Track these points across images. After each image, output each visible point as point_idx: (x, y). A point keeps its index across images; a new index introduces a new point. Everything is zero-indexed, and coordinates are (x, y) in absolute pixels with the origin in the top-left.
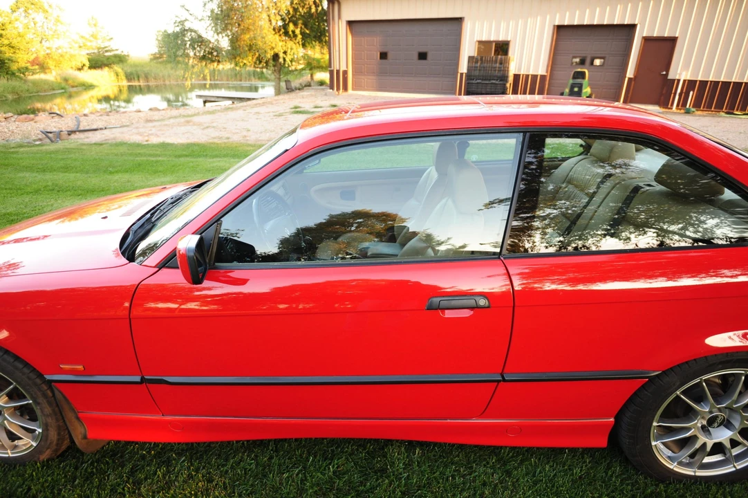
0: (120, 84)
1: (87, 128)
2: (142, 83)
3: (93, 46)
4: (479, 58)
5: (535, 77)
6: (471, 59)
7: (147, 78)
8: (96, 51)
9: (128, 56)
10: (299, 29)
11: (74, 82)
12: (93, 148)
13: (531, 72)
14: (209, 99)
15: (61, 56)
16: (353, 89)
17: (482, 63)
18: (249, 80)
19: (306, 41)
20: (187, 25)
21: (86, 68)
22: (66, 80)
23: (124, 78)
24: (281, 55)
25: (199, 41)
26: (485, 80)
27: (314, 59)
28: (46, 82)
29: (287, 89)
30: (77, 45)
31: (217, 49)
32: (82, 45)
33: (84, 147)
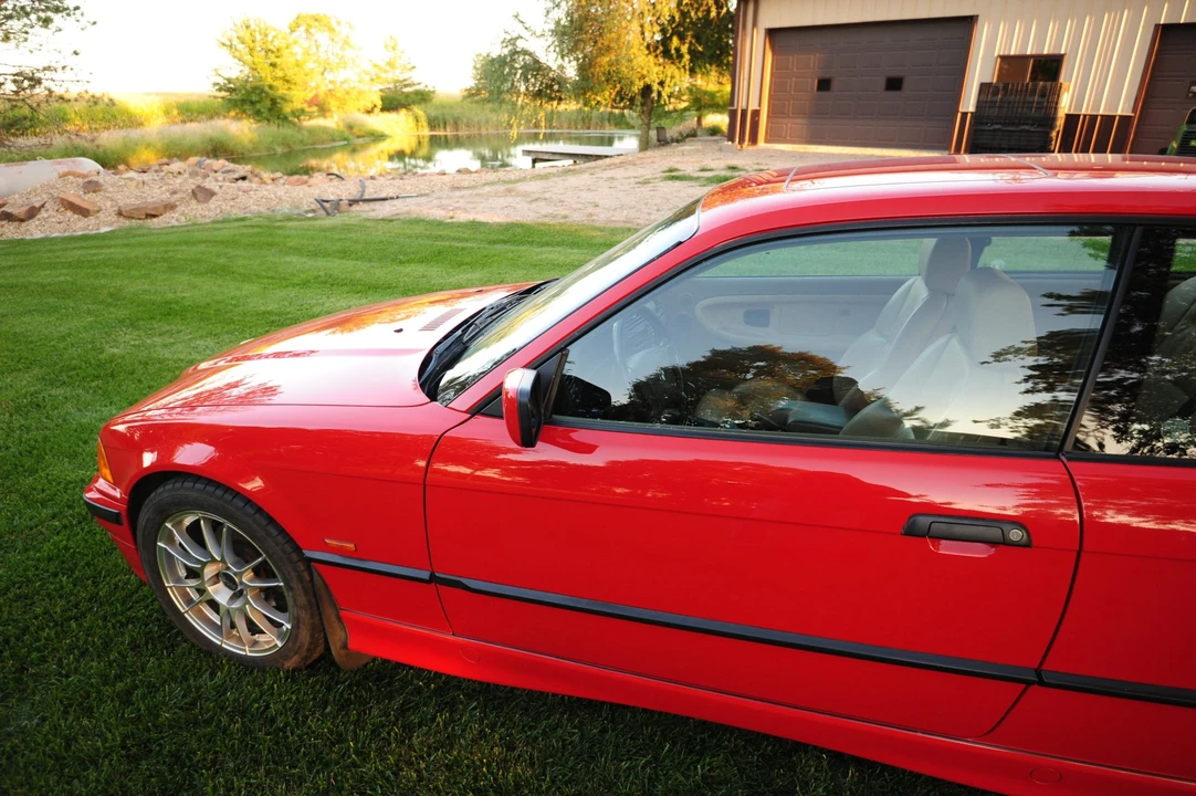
0: (420, 133)
1: (375, 196)
2: (449, 132)
3: (389, 79)
4: (1001, 86)
5: (1108, 119)
6: (984, 87)
7: (456, 125)
8: (392, 86)
9: (433, 92)
10: (687, 46)
11: (360, 130)
12: (380, 226)
13: (1103, 111)
14: (541, 156)
15: (347, 93)
16: (767, 141)
17: (1005, 95)
18: (602, 127)
19: (697, 62)
20: (520, 45)
21: (377, 110)
22: (350, 127)
23: (425, 124)
24: (655, 87)
25: (536, 68)
26: (1009, 124)
27: (705, 93)
28: (325, 130)
29: (659, 140)
30: (368, 78)
31: (560, 81)
32: (374, 77)
33: (368, 224)
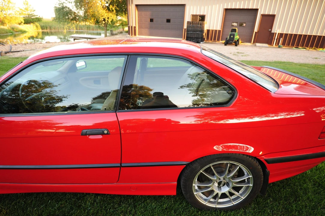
0: (38, 31)
1: (15, 51)
2: (48, 31)
3: (26, 13)
4: (192, 22)
5: (216, 31)
6: (188, 22)
7: (50, 28)
8: (27, 16)
9: (42, 18)
10: (114, 8)
11: (17, 30)
12: (14, 60)
13: (214, 29)
14: (76, 38)
15: (11, 18)
16: (139, 35)
17: (193, 24)
18: (97, 30)
19: (118, 12)
20: (65, 5)
21: (22, 23)
22: (13, 29)
23: (40, 28)
24: (106, 19)
25: (70, 12)
26: (194, 32)
27: (124, 21)
28: (3, 29)
29: (111, 34)
30: (19, 13)
31: (80, 16)
32: (21, 13)
33: (10, 59)
